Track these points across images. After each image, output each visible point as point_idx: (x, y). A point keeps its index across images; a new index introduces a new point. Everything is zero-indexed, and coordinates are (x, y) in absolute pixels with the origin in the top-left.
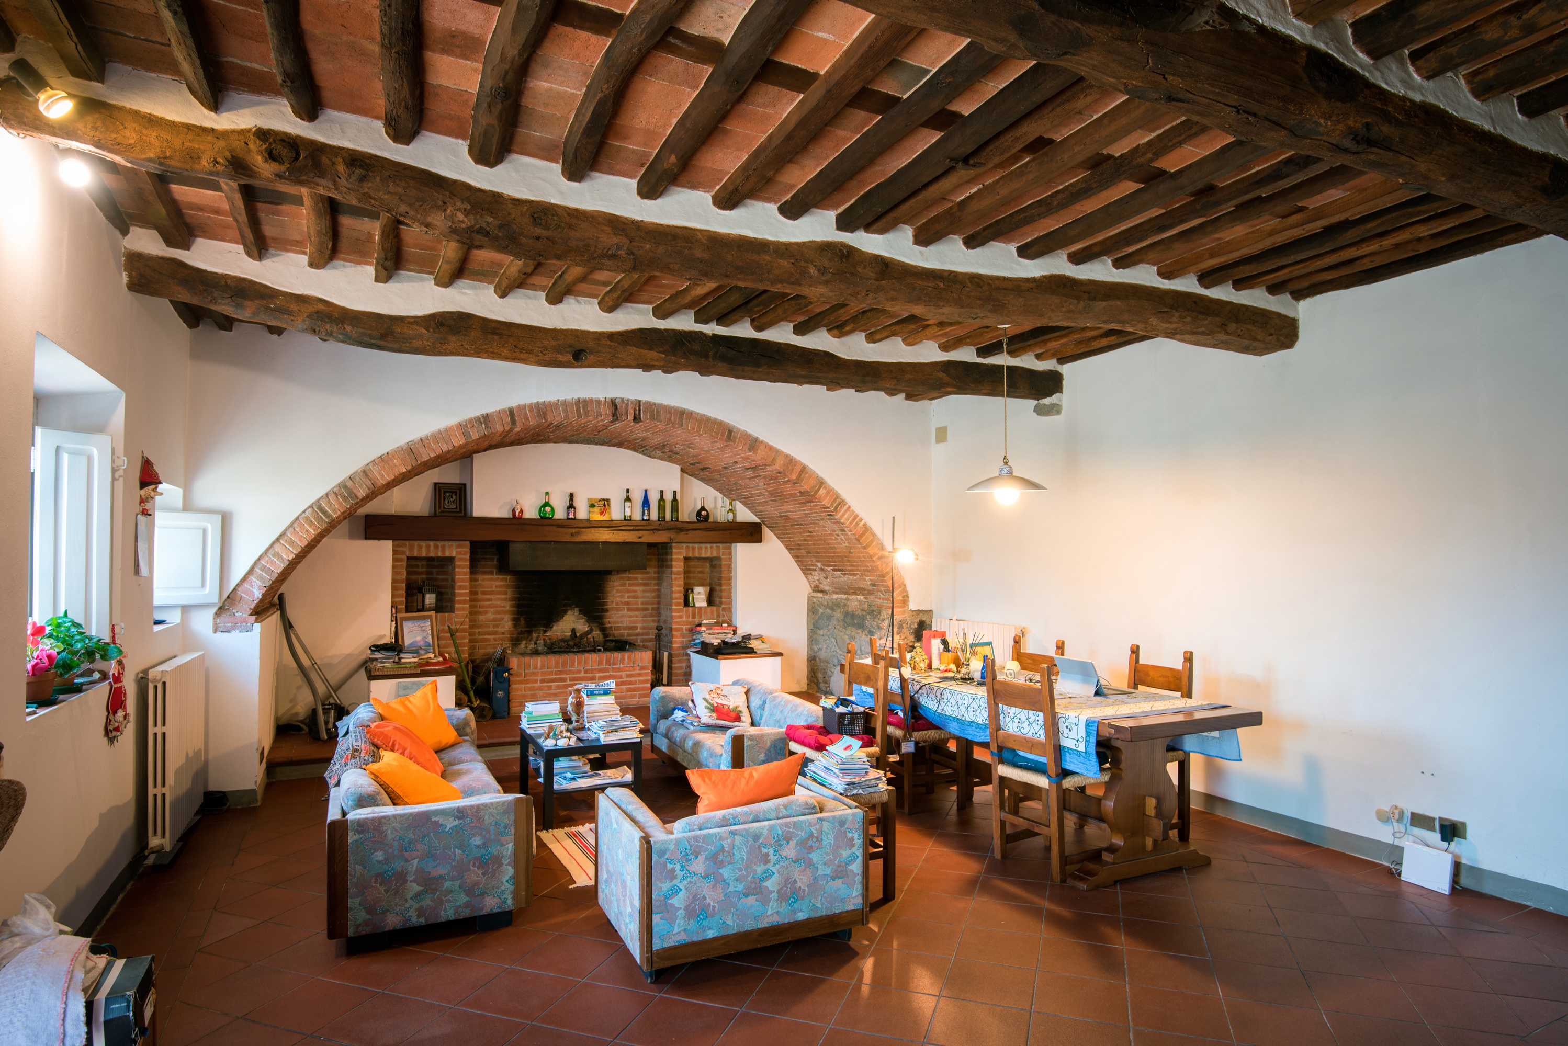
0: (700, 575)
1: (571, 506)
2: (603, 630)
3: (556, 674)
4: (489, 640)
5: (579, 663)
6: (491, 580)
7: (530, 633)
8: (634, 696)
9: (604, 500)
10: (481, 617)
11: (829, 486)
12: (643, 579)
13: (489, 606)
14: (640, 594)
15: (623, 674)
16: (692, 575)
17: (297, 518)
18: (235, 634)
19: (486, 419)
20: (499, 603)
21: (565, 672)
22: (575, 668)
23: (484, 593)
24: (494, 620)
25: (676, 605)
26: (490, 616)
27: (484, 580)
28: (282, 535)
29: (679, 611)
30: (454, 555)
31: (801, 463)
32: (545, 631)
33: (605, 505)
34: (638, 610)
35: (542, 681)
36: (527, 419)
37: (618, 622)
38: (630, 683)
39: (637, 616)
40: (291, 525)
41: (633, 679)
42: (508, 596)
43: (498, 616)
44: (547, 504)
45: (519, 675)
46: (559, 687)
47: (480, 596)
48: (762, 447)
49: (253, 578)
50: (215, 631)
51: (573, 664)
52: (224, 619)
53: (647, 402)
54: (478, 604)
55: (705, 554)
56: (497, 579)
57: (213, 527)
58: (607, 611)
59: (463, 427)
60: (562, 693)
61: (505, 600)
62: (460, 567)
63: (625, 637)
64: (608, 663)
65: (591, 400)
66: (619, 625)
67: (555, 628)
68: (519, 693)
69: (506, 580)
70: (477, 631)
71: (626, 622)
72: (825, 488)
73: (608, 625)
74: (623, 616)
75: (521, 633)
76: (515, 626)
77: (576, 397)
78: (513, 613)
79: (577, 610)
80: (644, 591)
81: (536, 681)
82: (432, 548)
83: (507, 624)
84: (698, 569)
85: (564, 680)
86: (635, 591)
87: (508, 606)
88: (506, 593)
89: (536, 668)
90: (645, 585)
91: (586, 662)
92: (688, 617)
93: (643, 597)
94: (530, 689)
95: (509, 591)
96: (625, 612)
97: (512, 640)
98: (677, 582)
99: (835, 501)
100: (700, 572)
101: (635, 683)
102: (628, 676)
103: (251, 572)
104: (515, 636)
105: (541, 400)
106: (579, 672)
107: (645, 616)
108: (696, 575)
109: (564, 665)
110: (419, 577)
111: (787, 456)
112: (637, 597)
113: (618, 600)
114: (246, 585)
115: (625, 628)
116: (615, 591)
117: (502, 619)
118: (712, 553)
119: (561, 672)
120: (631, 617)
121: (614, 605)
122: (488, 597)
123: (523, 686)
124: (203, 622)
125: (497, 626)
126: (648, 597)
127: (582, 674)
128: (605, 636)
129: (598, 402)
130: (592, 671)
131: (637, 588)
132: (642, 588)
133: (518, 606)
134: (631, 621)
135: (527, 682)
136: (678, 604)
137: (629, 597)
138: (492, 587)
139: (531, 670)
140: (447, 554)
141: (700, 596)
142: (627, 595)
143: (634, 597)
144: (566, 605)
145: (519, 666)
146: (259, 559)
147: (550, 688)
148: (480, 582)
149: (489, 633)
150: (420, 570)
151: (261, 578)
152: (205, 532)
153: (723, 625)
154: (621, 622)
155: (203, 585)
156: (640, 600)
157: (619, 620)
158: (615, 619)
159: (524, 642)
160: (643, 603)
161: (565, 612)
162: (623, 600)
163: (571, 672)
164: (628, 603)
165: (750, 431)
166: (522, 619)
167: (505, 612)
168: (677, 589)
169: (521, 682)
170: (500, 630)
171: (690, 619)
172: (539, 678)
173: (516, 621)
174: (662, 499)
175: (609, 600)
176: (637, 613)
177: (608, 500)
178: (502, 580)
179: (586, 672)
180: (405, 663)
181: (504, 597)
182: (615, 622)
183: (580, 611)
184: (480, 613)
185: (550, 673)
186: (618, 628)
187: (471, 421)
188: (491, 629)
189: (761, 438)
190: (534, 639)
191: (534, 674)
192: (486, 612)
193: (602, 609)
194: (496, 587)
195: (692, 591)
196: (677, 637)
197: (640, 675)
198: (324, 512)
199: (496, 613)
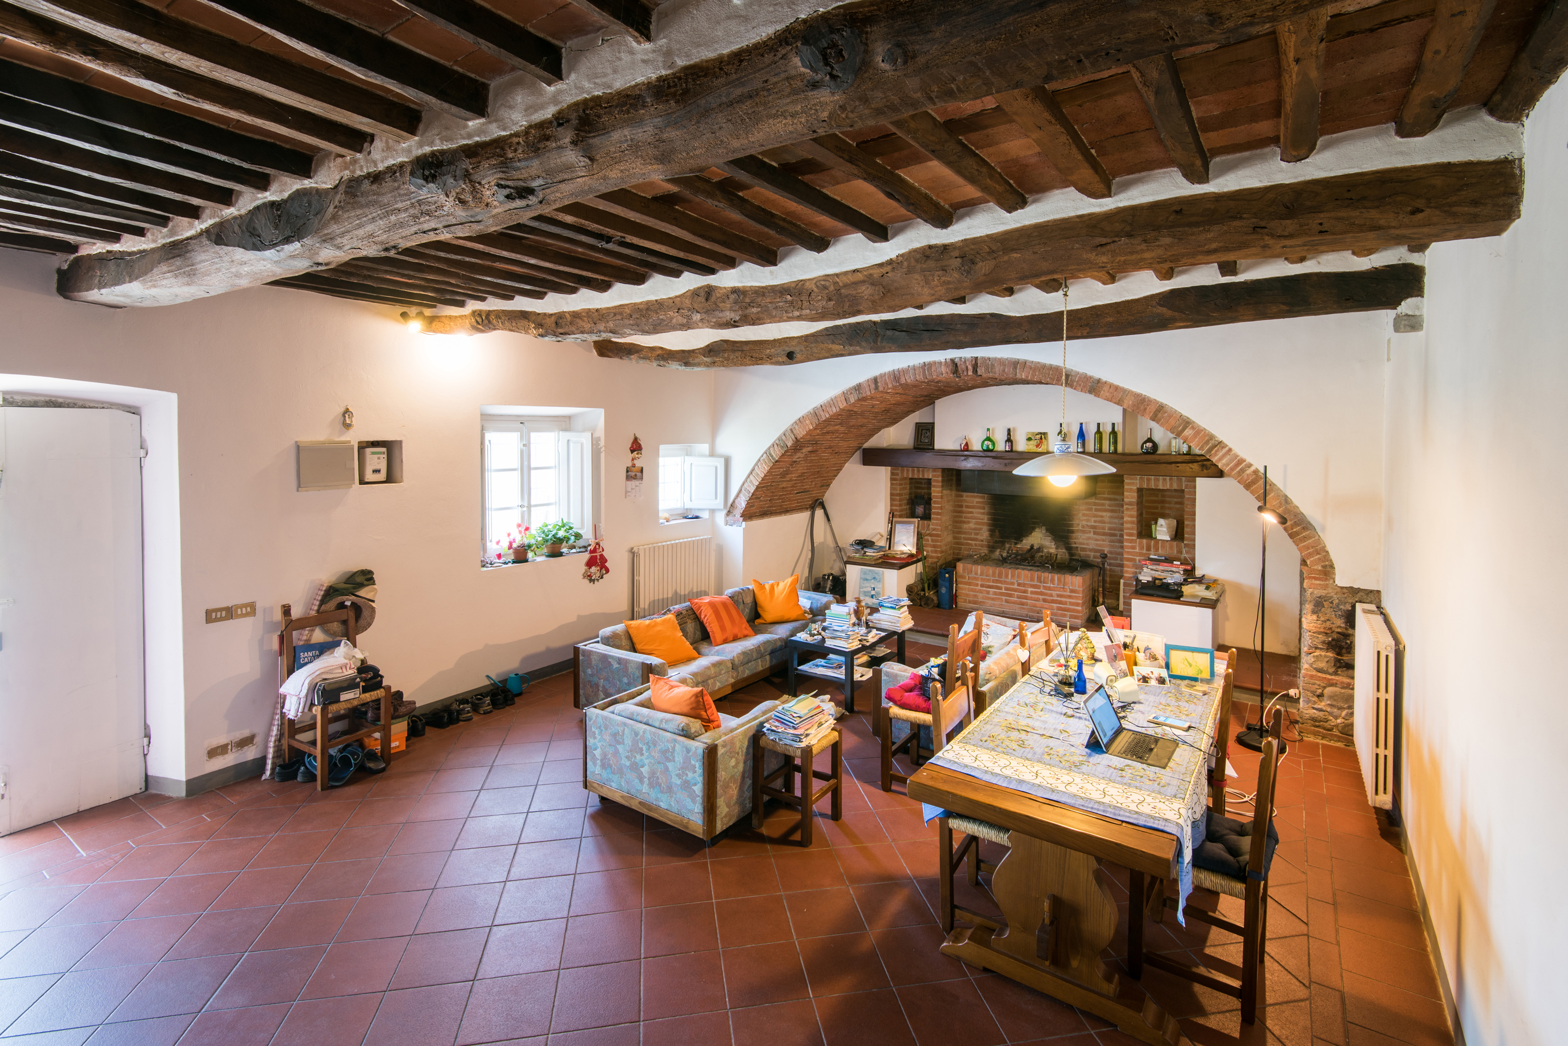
0: (1178, 506)
1: (1009, 440)
2: (1069, 549)
3: (993, 582)
4: (971, 545)
5: (1013, 576)
6: (973, 497)
7: (1003, 543)
8: (1065, 616)
9: (1041, 433)
10: (965, 526)
11: (1199, 426)
12: (1110, 506)
13: (971, 518)
14: (1107, 519)
15: (1054, 593)
16: (1167, 505)
17: (759, 460)
18: (734, 527)
19: (858, 388)
20: (979, 515)
21: (1001, 582)
22: (1009, 579)
23: (967, 507)
24: (975, 529)
25: (1127, 535)
26: (972, 525)
27: (967, 496)
28: (753, 470)
29: (1131, 541)
30: (930, 477)
31: (1156, 402)
32: (1016, 544)
33: (1041, 438)
34: (1104, 534)
35: (982, 586)
36: (886, 384)
37: (1084, 544)
38: (1061, 602)
39: (1103, 541)
40: (756, 464)
41: (1063, 599)
42: (986, 510)
43: (978, 526)
44: (988, 439)
45: (964, 577)
46: (995, 593)
47: (964, 509)
48: (1106, 388)
49: (741, 495)
50: (726, 524)
51: (1007, 576)
52: (730, 518)
53: (983, 358)
54: (964, 515)
55: (1163, 486)
56: (977, 497)
57: (720, 464)
58: (1072, 532)
59: (846, 395)
60: (998, 599)
61: (983, 513)
62: (935, 486)
63: (1091, 559)
64: (1039, 580)
65: (935, 363)
66: (1085, 546)
67: (1024, 541)
68: (964, 592)
69: (983, 498)
70: (963, 536)
71: (1092, 545)
72: (1193, 428)
73: (1075, 546)
74: (1089, 538)
75: (996, 542)
76: (991, 536)
77: (922, 362)
78: (989, 525)
79: (1044, 528)
80: (1111, 517)
81: (977, 585)
82: (916, 471)
83: (985, 534)
84: (1175, 500)
85: (1000, 588)
86: (1102, 517)
87: (986, 519)
88: (984, 508)
89: (976, 574)
90: (1112, 511)
91: (1019, 577)
92: (1142, 548)
93: (1109, 523)
94: (973, 590)
95: (986, 507)
96: (1091, 535)
97: (989, 547)
98: (1129, 513)
99: (1207, 442)
100: (1176, 503)
101: (1065, 603)
102: (1058, 596)
103: (740, 491)
104: (991, 544)
105: (896, 368)
106: (1013, 584)
107: (1112, 541)
108: (1172, 505)
109: (1000, 575)
110: (923, 491)
111: (1137, 396)
112: (1104, 523)
113: (1084, 523)
114: (739, 499)
115: (1091, 550)
116: (1081, 515)
117: (981, 529)
118: (1171, 485)
119: (997, 581)
120: (1097, 540)
121: (1080, 528)
122: (970, 510)
123: (967, 586)
124: (720, 517)
125: (977, 534)
126: (1116, 523)
127: (1016, 586)
128: (1071, 554)
129: (940, 363)
130: (1024, 585)
131: (1104, 514)
132: (1109, 514)
133: (994, 520)
134: (1097, 544)
135: (969, 584)
136: (1131, 535)
137: (1095, 522)
138: (973, 503)
139: (973, 575)
140: (926, 477)
141: (1163, 530)
142: (1093, 519)
143: (1100, 522)
144: (1034, 523)
145: (964, 570)
146: (743, 484)
147: (988, 593)
148: (964, 498)
149: (971, 539)
150: (923, 486)
151: (745, 495)
152: (716, 468)
153: (1175, 563)
154: (1087, 544)
155: (716, 498)
156: (1107, 526)
157: (1086, 542)
158: (1081, 541)
159: (999, 550)
160: (1110, 529)
161: (1033, 529)
162: (1089, 524)
163: (1005, 583)
164: (1094, 527)
165: (1090, 373)
166: (997, 531)
167: (983, 524)
168: (1129, 519)
169: (966, 583)
170: (979, 537)
171: (1144, 551)
172: (980, 583)
173: (992, 532)
174: (1099, 432)
175: (1075, 522)
176: (1104, 537)
177: (1045, 434)
178: (981, 497)
179: (1019, 585)
180: (867, 556)
181: (982, 511)
182: (1081, 544)
183: (1047, 530)
184: (964, 522)
185: (989, 580)
186: (1084, 549)
187: (851, 389)
188: (973, 536)
189: (1104, 379)
190: (1007, 549)
191: (976, 579)
192: (969, 522)
193: (1068, 530)
194: (977, 502)
195: (1156, 523)
196: (1128, 567)
197: (1070, 597)
198: (772, 456)
199: (977, 523)
